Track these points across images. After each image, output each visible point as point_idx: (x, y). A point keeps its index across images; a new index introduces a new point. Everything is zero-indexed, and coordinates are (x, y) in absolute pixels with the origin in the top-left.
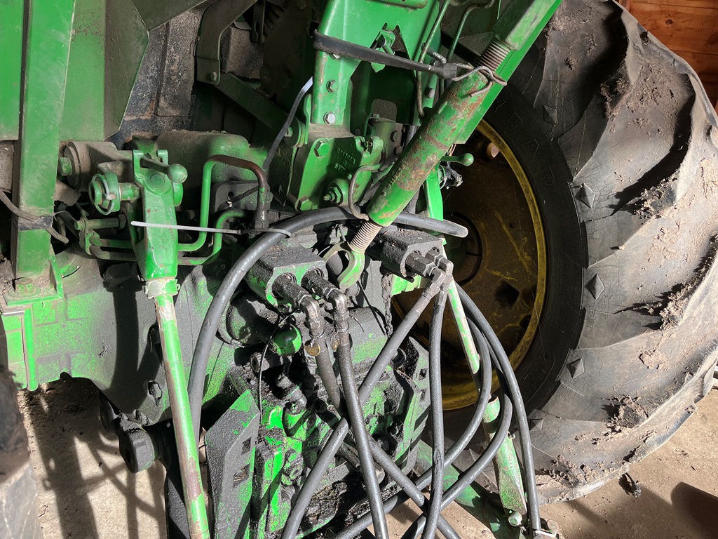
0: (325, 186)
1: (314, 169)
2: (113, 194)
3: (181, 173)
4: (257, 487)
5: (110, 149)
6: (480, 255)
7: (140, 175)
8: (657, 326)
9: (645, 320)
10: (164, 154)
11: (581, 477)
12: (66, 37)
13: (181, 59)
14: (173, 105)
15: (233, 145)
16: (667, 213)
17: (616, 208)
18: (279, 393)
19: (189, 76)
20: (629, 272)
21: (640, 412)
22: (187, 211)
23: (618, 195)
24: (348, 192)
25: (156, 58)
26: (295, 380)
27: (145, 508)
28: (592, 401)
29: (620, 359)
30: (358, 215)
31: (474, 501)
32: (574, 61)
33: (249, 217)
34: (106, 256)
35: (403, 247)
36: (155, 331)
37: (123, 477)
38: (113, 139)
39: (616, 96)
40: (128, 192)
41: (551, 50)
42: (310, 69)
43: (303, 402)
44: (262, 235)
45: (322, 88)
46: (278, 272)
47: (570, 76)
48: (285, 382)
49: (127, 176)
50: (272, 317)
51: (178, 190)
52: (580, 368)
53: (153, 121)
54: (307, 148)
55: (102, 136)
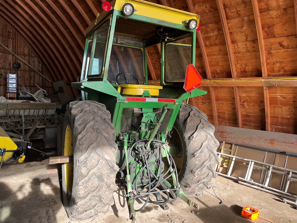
0: (145, 136)
1: (143, 135)
2: (121, 138)
3: (128, 135)
4: (135, 174)
5: (121, 133)
7: (124, 136)
9: (193, 156)
10: (126, 133)
13: (130, 121)
14: (128, 128)
15: (134, 132)
16: (194, 139)
17: (188, 139)
18: (139, 163)
19: (131, 124)
20: (191, 149)
21: (195, 171)
22: (129, 139)
23: (189, 137)
24: (147, 137)
25: (127, 122)
26: (141, 161)
29: (192, 163)
30: (148, 140)
32: (183, 119)
33: (135, 140)
34: (120, 146)
35: (155, 144)
36: (125, 154)
38: (121, 132)
39: (187, 124)
43: (142, 164)
44: (136, 142)
45: (142, 126)
48: (139, 161)
49: (123, 136)
50: (138, 153)
51: (128, 137)
53: (126, 130)
54: (142, 132)
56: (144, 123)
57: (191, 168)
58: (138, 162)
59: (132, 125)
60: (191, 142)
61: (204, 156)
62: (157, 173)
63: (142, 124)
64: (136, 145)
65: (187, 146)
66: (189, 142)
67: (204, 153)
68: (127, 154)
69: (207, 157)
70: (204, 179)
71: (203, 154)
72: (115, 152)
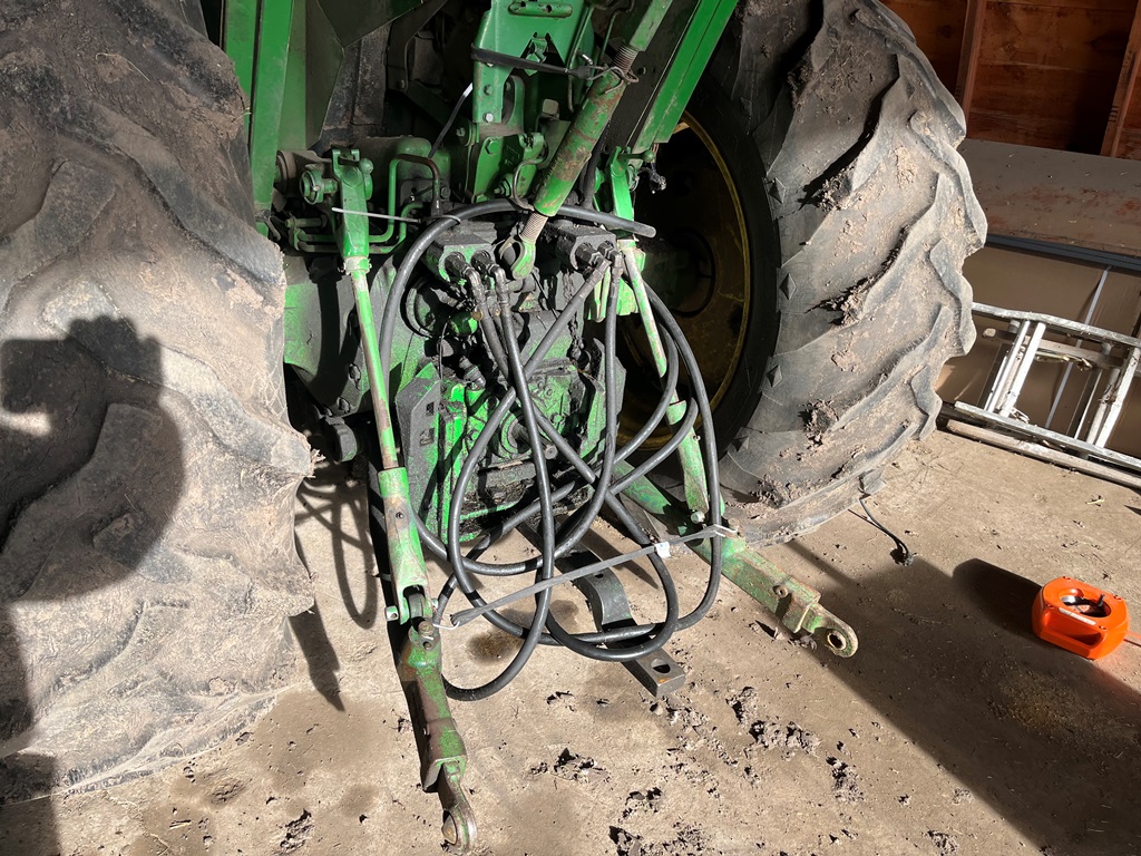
0: (498, 180)
1: (486, 165)
2: (318, 188)
3: (368, 166)
4: (441, 451)
5: (312, 155)
6: (713, 278)
7: (338, 171)
8: (838, 322)
9: (830, 316)
10: (356, 153)
11: (784, 494)
12: (283, 63)
13: (372, 68)
14: (366, 113)
15: (417, 147)
16: (846, 203)
17: (803, 202)
18: (461, 373)
19: (380, 84)
20: (818, 268)
21: (830, 415)
22: (377, 201)
23: (806, 188)
24: (518, 183)
25: (351, 70)
26: (474, 362)
27: (350, 540)
28: (789, 410)
29: (813, 361)
30: (525, 206)
31: (665, 508)
32: (769, 49)
33: (428, 206)
34: (311, 249)
35: (572, 239)
36: (354, 315)
37: (328, 516)
38: (313, 148)
39: (802, 85)
40: (329, 186)
41: (747, 36)
42: (469, 77)
43: (482, 381)
44: (438, 220)
45: (480, 92)
46: (448, 250)
47: (765, 63)
48: (466, 363)
49: (328, 174)
50: (452, 302)
51: (369, 183)
52: (778, 375)
53: (349, 130)
54: (478, 147)
55: (304, 145)
56: (500, 60)
57: (804, 395)
58: (452, 362)
59: (393, 96)
60: (829, 223)
61: (902, 317)
62: (578, 430)
63: (483, 71)
64: (436, 247)
65: (785, 250)
66: (811, 226)
67: (905, 298)
68: (374, 310)
69: (919, 320)
70: (871, 455)
71: (894, 304)
72: (260, 314)
